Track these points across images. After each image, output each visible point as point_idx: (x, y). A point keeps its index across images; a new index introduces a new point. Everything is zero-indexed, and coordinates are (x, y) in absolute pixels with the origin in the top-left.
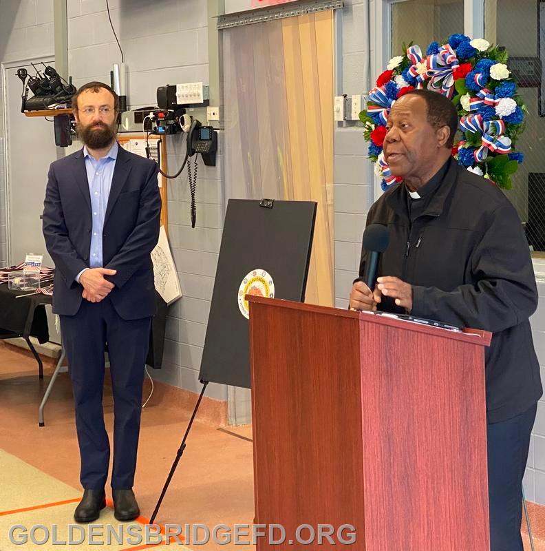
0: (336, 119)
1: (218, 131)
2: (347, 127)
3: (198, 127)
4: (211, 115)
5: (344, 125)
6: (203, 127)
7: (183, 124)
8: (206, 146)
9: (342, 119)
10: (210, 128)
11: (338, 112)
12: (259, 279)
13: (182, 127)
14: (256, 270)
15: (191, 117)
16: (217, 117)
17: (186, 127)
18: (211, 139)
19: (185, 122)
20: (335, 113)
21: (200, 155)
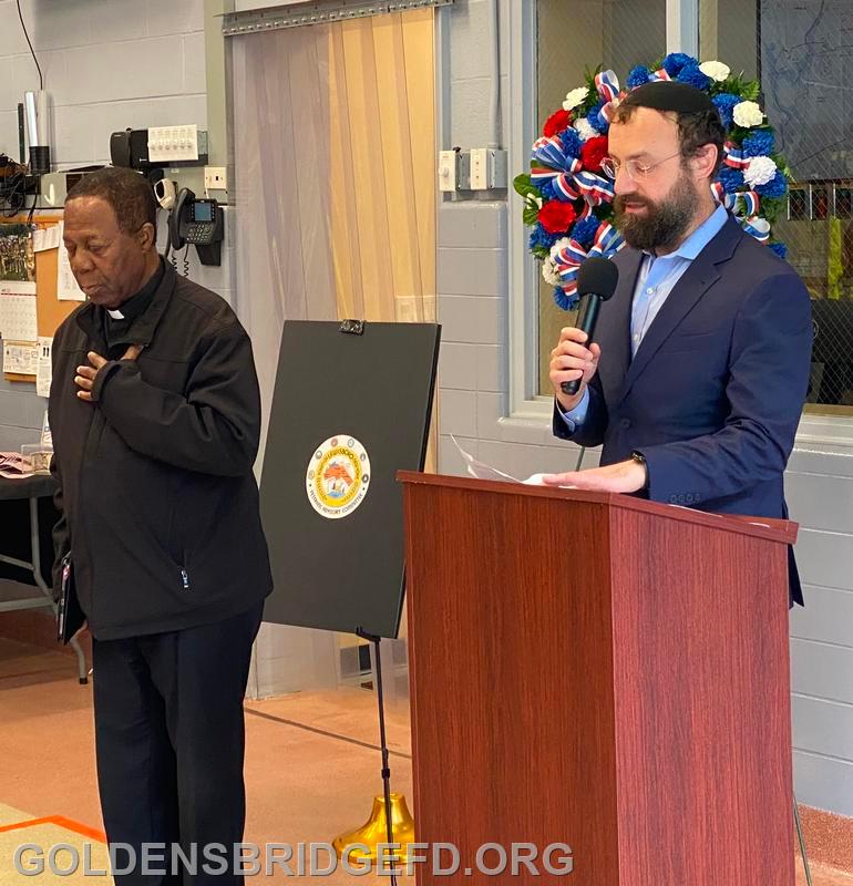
0: (443, 187)
1: (225, 208)
2: (459, 201)
3: (190, 200)
4: (213, 180)
5: (454, 198)
6: (199, 201)
7: (161, 195)
8: (205, 234)
9: (452, 188)
10: (213, 202)
11: (446, 176)
12: (343, 452)
13: (159, 200)
14: (338, 437)
15: (175, 183)
16: (222, 184)
17: (167, 201)
18: (213, 220)
19: (166, 194)
20: (441, 179)
21: (192, 248)
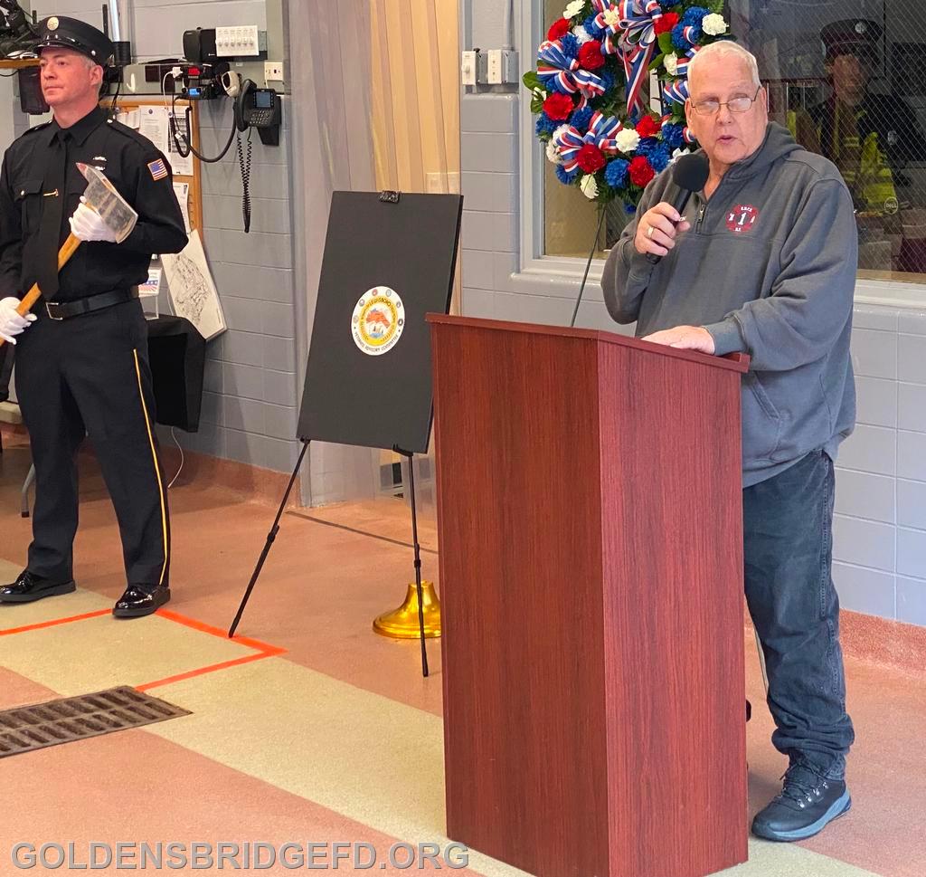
0: (465, 82)
1: (282, 96)
2: (479, 93)
3: (252, 90)
4: (272, 72)
5: (475, 90)
6: (260, 90)
7: (228, 85)
8: (265, 118)
9: (473, 82)
10: (272, 91)
11: (468, 72)
12: (383, 300)
13: (226, 89)
14: (377, 288)
15: (239, 75)
16: (280, 77)
17: (232, 89)
18: (272, 107)
19: (231, 84)
20: (464, 74)
21: (255, 130)
